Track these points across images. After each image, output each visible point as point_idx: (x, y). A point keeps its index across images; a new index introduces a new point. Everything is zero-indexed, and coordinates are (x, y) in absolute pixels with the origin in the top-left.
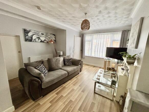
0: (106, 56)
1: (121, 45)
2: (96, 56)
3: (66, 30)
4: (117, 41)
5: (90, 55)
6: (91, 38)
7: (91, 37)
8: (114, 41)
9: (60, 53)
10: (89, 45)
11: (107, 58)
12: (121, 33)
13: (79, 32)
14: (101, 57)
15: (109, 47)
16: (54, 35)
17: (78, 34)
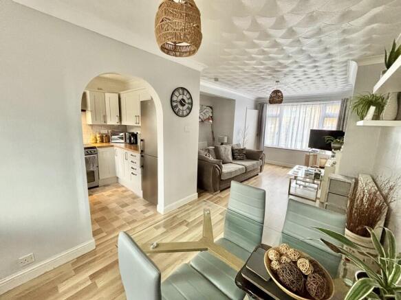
0: (309, 147)
1: (339, 125)
2: (289, 147)
3: (234, 100)
4: (333, 117)
5: (275, 145)
6: (279, 112)
7: (279, 109)
8: (327, 117)
9: (223, 139)
10: (275, 124)
11: (311, 150)
12: (340, 103)
13: (254, 99)
14: (299, 148)
15: (315, 128)
16: (211, 107)
17: (252, 104)
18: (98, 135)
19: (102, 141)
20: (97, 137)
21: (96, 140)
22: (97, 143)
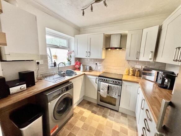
20: (130, 71)
21: (129, 73)
22: (129, 75)
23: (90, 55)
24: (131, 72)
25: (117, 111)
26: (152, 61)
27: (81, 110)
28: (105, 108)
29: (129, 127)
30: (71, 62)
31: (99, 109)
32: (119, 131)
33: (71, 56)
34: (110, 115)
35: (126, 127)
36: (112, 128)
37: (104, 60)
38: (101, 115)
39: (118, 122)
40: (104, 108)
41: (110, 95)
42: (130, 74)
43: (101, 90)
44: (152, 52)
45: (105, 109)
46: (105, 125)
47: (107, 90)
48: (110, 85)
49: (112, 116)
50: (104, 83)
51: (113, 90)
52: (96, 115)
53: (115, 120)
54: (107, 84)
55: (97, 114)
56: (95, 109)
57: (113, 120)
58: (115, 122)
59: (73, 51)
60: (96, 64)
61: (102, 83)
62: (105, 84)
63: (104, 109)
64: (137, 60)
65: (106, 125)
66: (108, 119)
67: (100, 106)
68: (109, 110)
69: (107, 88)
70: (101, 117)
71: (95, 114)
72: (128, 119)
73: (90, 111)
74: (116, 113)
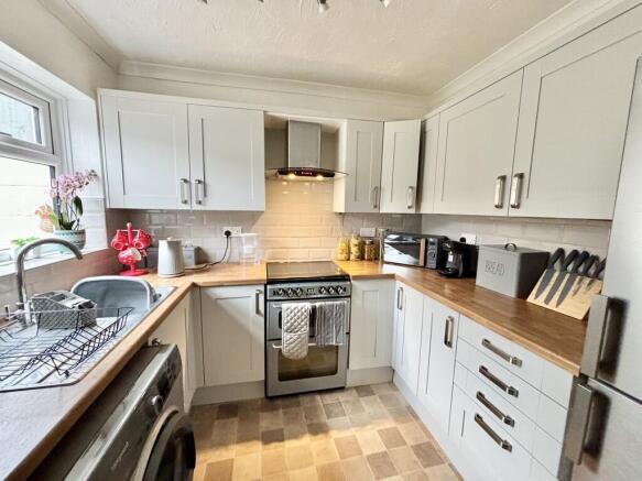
18: (354, 241)
19: (361, 258)
20: (352, 245)
21: (349, 253)
22: (348, 260)
23: (205, 195)
24: (354, 250)
25: (342, 389)
26: (412, 211)
27: (210, 465)
28: (301, 399)
29: (396, 420)
30: (82, 233)
31: (285, 414)
32: (384, 449)
33: (78, 202)
34: (331, 412)
35: (389, 424)
36: (361, 453)
37: (263, 216)
38: (303, 434)
39: (364, 425)
40: (294, 400)
41: (321, 341)
42: (352, 257)
43: (285, 336)
44: (411, 187)
45: (303, 399)
46: (338, 459)
47: (306, 328)
48: (318, 304)
49: (337, 415)
50: (293, 305)
51: (329, 320)
52: (289, 444)
53: (354, 424)
54: (308, 305)
55: (289, 438)
56: (266, 422)
57: (348, 428)
58: (357, 426)
59: (93, 174)
60: (228, 234)
61: (285, 305)
62: (301, 305)
63: (299, 405)
64: (376, 211)
65: (341, 458)
66: (334, 434)
67: (279, 402)
68: (318, 398)
69: (307, 321)
70: (307, 441)
71: (282, 444)
72: (380, 397)
73: (254, 442)
74: (340, 396)
